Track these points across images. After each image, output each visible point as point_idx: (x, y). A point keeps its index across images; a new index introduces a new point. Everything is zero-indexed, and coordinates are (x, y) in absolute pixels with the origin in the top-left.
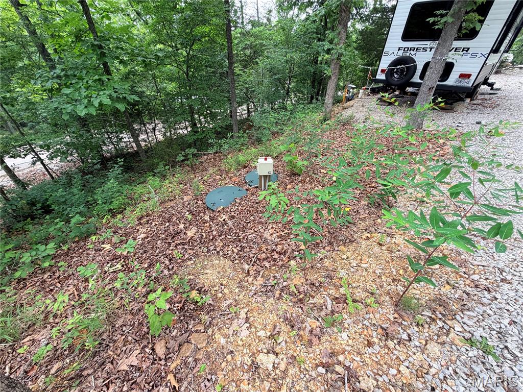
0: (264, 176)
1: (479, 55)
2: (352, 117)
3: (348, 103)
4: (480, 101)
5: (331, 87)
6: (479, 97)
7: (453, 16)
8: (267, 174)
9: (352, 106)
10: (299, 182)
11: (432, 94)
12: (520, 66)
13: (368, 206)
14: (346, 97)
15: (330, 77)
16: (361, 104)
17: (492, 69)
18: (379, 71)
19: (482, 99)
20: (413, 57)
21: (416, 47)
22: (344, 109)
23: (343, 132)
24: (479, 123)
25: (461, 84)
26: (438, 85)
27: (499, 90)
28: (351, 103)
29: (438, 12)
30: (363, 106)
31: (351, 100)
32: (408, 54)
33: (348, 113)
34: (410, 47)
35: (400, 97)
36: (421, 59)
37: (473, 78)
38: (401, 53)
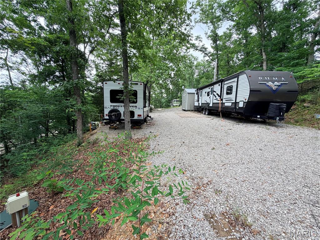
0: (17, 212)
1: (141, 108)
2: (97, 139)
3: (93, 131)
4: (149, 123)
5: (79, 125)
6: (148, 121)
7: (125, 96)
8: (22, 208)
9: (96, 133)
10: (61, 199)
11: (130, 124)
12: (157, 109)
13: (115, 194)
14: (91, 128)
15: (77, 120)
16: (101, 131)
17: (148, 112)
18: (105, 115)
19: (149, 122)
20: (118, 109)
21: (118, 105)
22: (91, 135)
23: (94, 149)
24: (151, 132)
25: (139, 119)
26: (131, 119)
27: (153, 118)
28: (95, 131)
29: (120, 95)
30: (102, 132)
31: (95, 129)
32: (115, 108)
33: (95, 137)
34: (115, 105)
35: (119, 125)
36: (122, 110)
37: (142, 116)
38: (112, 107)
